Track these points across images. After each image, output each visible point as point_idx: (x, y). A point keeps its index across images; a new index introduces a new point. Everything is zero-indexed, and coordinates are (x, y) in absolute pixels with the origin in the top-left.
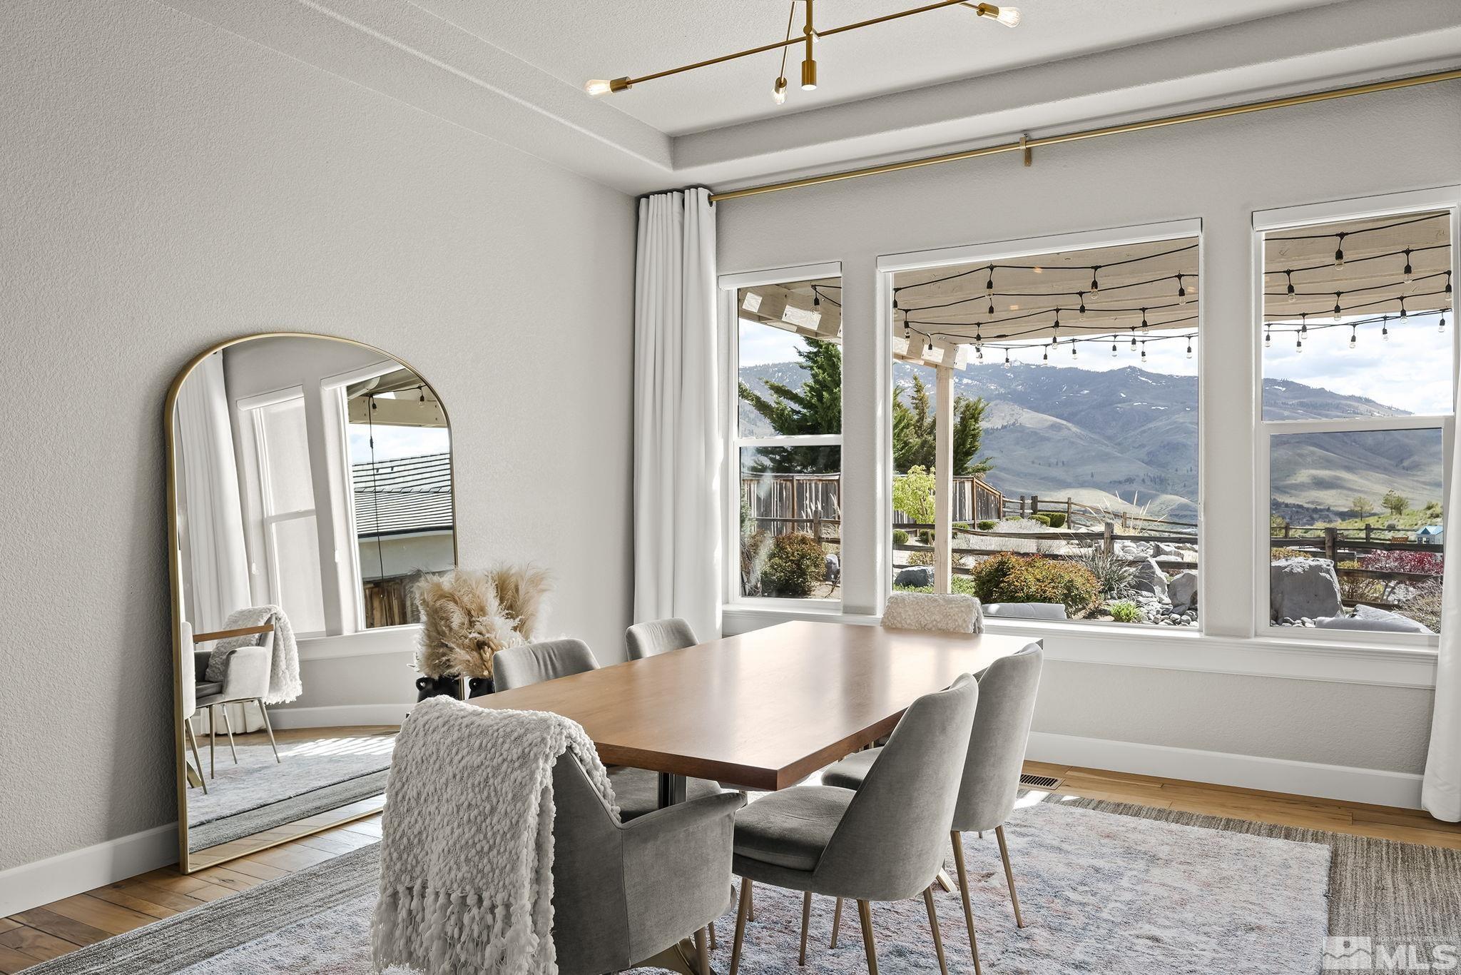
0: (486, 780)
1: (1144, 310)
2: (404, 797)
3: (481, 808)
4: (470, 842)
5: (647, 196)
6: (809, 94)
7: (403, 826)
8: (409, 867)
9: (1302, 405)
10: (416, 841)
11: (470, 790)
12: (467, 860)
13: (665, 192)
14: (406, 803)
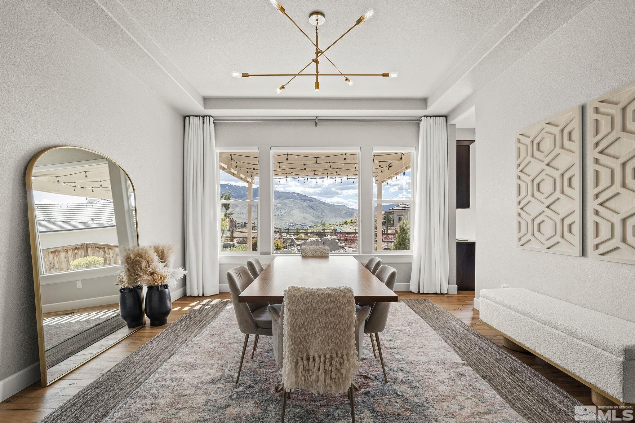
0: (336, 312)
1: (315, 170)
2: (297, 325)
3: (335, 323)
4: (332, 335)
5: (189, 117)
6: (317, 93)
7: (298, 335)
8: (301, 350)
9: (301, 199)
10: (303, 340)
11: (329, 317)
12: (332, 342)
13: (197, 116)
14: (298, 326)
